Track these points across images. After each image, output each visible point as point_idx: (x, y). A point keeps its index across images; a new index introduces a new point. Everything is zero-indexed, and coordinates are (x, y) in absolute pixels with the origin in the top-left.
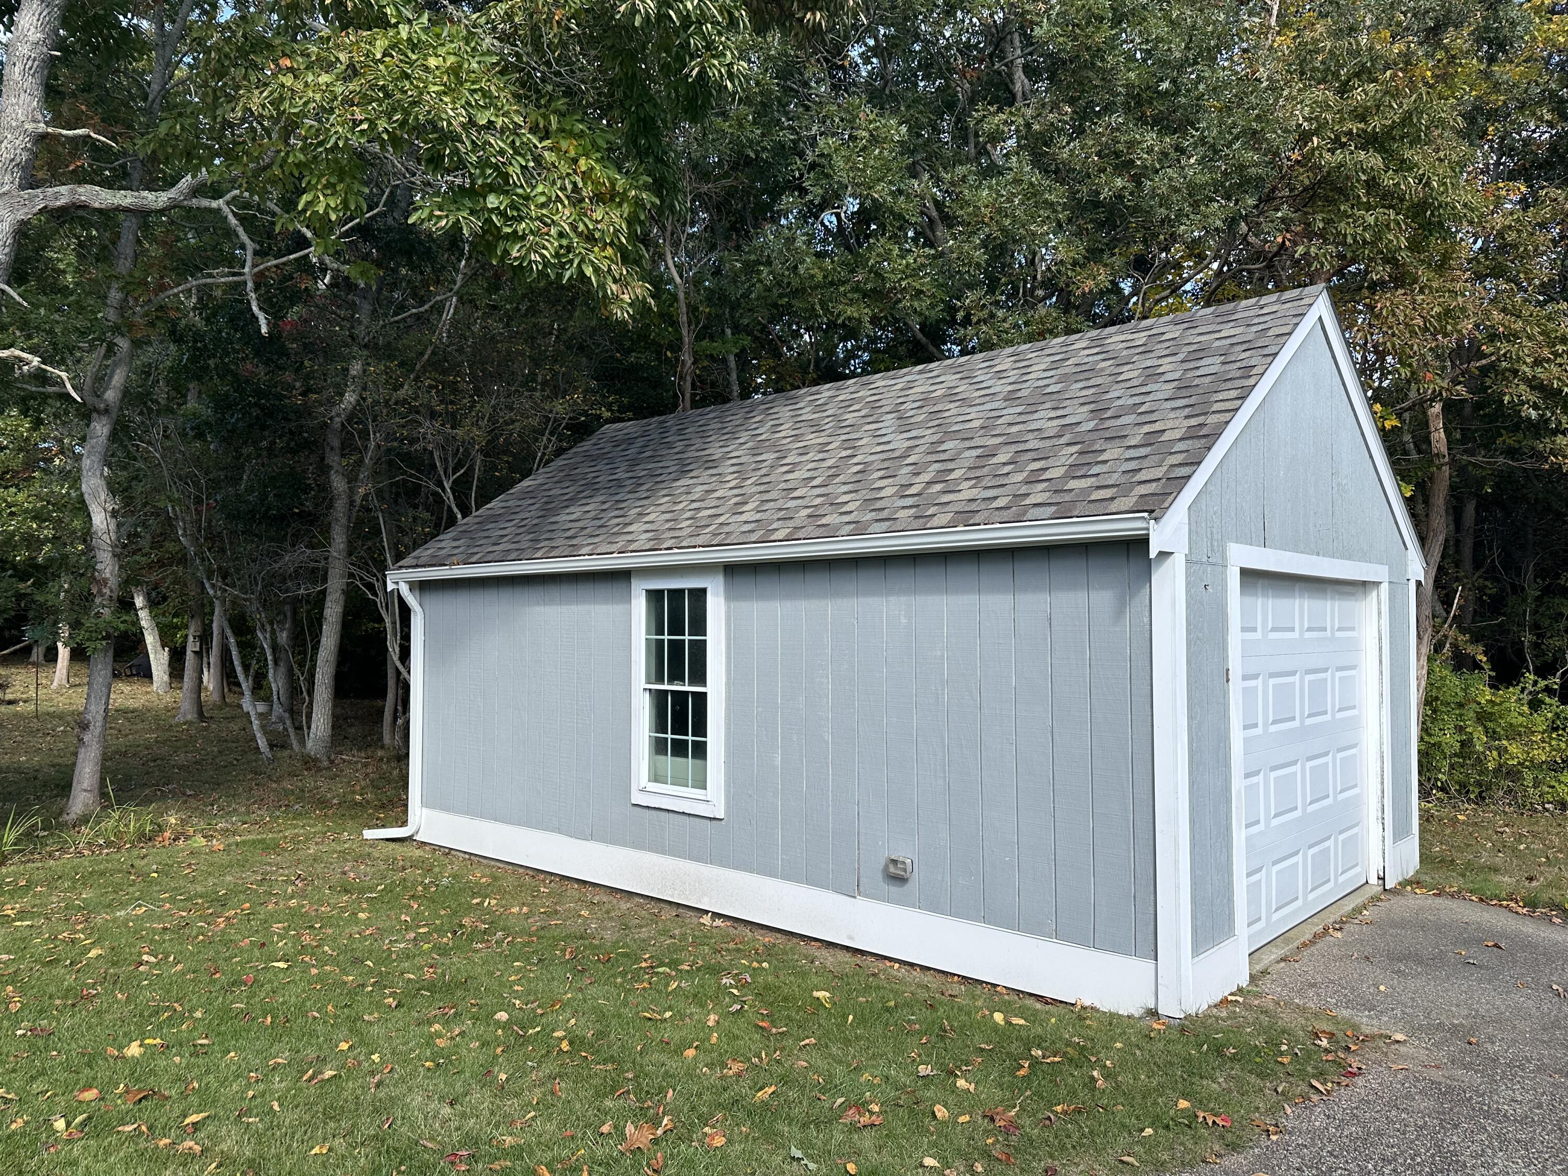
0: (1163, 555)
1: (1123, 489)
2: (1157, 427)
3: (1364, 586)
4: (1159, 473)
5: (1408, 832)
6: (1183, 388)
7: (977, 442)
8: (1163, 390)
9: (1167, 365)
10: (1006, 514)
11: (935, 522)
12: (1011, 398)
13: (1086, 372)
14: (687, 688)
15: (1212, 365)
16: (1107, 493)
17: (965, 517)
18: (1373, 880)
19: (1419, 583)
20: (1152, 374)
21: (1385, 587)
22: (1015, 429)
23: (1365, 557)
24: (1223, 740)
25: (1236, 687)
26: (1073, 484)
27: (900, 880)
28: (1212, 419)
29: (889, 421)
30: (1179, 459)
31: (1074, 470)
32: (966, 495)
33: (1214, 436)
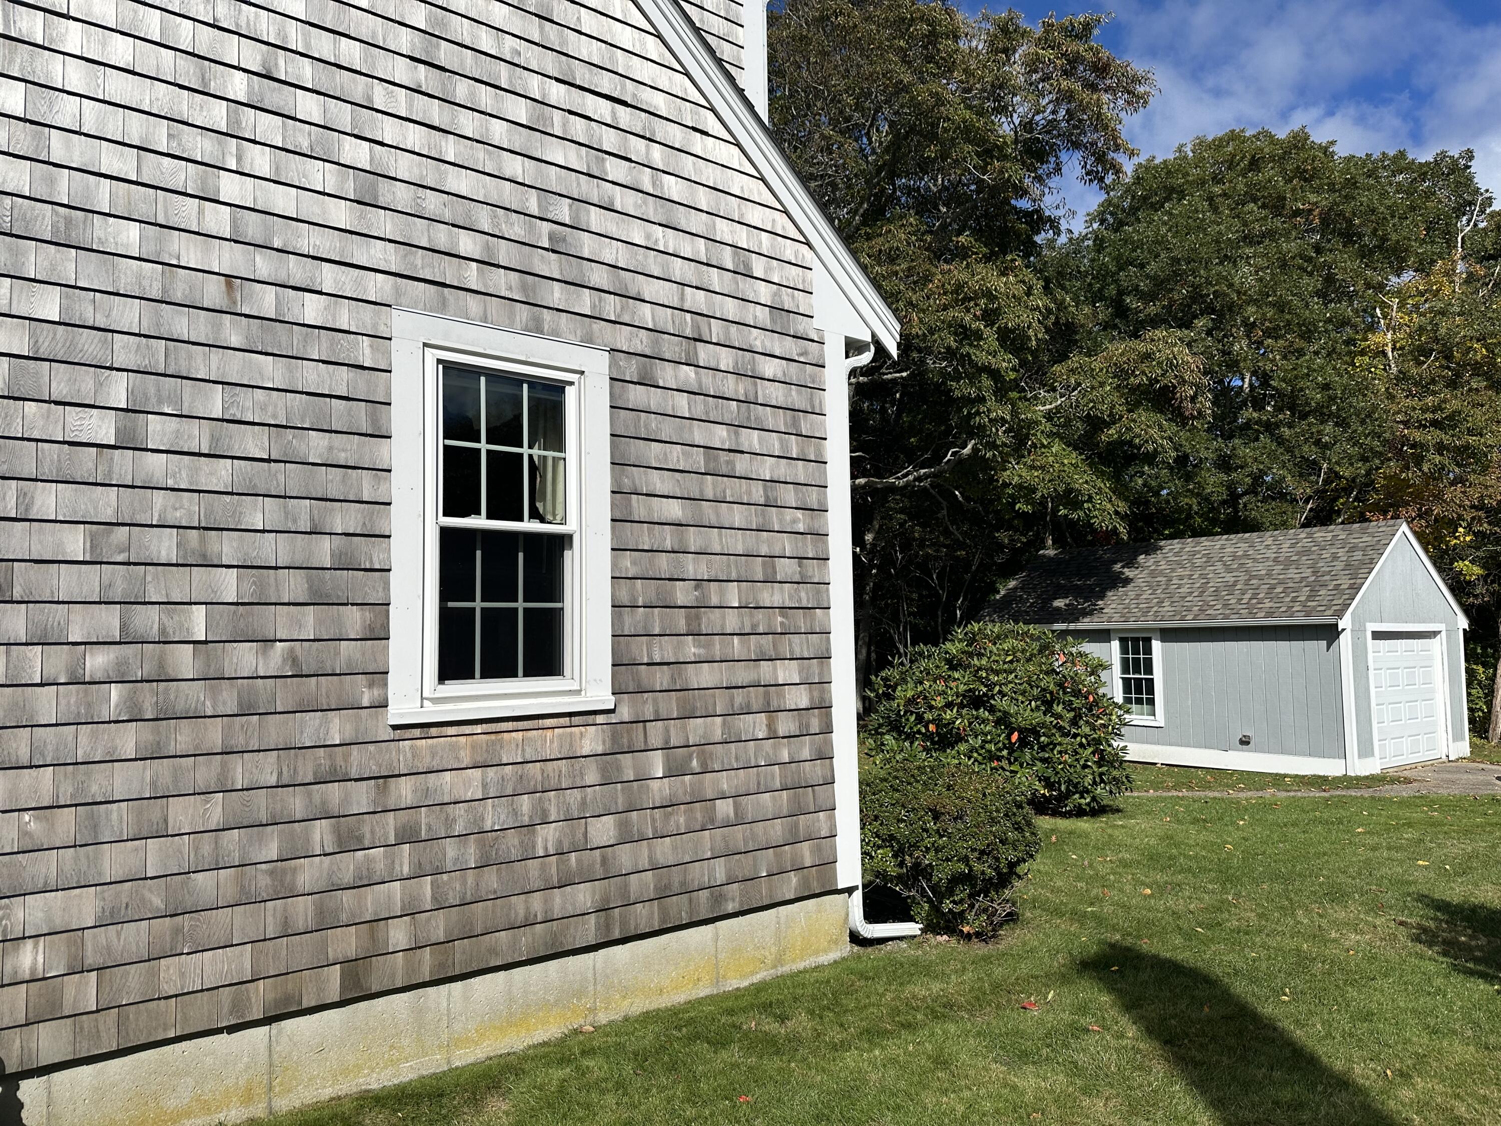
0: (1343, 630)
1: (1329, 607)
2: (1339, 582)
3: (1434, 634)
4: (1340, 602)
5: (1463, 739)
6: (1348, 566)
7: (1266, 581)
8: (1340, 565)
9: (1341, 553)
10: (1287, 614)
11: (1258, 615)
12: (1275, 560)
13: (1306, 552)
14: (1131, 676)
15: (1358, 555)
16: (1323, 608)
17: (1270, 614)
18: (1444, 757)
19: (1464, 630)
20: (1335, 557)
21: (1444, 634)
22: (1281, 577)
23: (1431, 621)
24: (1367, 689)
25: (1371, 673)
26: (1309, 604)
27: (1248, 743)
28: (1359, 581)
29: (1219, 566)
30: (1346, 597)
31: (1309, 598)
32: (1268, 605)
33: (1359, 589)
